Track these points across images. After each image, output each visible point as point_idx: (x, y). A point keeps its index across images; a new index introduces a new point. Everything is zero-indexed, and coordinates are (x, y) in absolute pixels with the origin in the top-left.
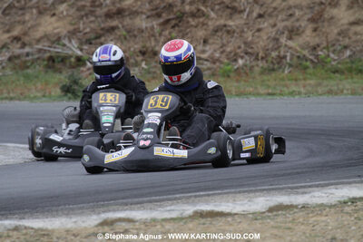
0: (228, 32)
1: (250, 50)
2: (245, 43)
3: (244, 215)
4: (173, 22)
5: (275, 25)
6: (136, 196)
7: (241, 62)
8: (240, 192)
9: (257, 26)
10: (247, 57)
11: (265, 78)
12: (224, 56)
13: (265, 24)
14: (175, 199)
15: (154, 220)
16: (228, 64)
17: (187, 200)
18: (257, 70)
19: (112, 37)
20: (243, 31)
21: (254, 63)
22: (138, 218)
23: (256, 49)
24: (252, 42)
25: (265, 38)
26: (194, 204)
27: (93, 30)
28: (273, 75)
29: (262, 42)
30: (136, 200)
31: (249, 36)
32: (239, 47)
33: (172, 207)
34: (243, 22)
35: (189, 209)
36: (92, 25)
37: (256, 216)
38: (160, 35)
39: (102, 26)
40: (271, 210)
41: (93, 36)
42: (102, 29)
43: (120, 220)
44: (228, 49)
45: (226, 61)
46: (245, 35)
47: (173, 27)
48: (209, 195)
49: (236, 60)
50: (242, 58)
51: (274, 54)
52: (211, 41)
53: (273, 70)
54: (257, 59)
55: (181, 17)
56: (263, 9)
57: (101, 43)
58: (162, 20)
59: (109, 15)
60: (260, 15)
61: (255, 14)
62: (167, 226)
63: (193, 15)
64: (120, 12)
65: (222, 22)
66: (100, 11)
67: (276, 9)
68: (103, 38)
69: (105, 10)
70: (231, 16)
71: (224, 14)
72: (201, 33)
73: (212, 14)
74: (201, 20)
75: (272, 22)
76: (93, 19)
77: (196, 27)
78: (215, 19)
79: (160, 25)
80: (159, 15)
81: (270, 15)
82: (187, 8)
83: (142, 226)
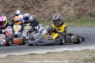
0: (39, 12)
1: (44, 16)
2: (43, 14)
3: (40, 54)
4: (26, 9)
5: (50, 10)
6: (16, 50)
7: (42, 19)
8: (40, 49)
9: (46, 11)
10: (43, 18)
11: (47, 22)
12: (38, 17)
13: (48, 10)
14: (25, 50)
15: (20, 55)
16: (39, 19)
17: (28, 51)
18: (46, 20)
19: (12, 12)
20: (42, 12)
21: (45, 19)
22: (16, 55)
23: (45, 16)
24: (44, 14)
25: (48, 13)
26: (29, 51)
27: (8, 11)
28: (49, 22)
29: (47, 14)
31: (44, 13)
32: (42, 15)
33: (24, 52)
34: (42, 9)
35: (28, 53)
36: (7, 10)
37: (43, 55)
38: (23, 12)
39: (10, 10)
41: (8, 12)
42: (10, 11)
43: (12, 55)
44: (39, 16)
45: (39, 18)
46: (43, 13)
47: (26, 10)
48: (33, 50)
49: (41, 18)
50: (42, 18)
51: (50, 17)
52: (35, 14)
53: (49, 21)
54: (46, 18)
55: (28, 8)
56: (47, 7)
57: (10, 14)
58: (24, 9)
59: (11, 7)
60: (47, 8)
61: (45, 8)
62: (23, 57)
63: (31, 8)
64: (14, 7)
65: (38, 9)
66: (9, 7)
67: (50, 6)
68: (10, 13)
69: (11, 6)
70: (40, 8)
71: (38, 8)
72: (33, 12)
73: (36, 8)
74: (33, 9)
75: (49, 9)
76: (8, 8)
77: (32, 10)
78: (36, 9)
79: (23, 10)
80: (23, 8)
81: (49, 8)
82: (30, 6)
83: (17, 57)
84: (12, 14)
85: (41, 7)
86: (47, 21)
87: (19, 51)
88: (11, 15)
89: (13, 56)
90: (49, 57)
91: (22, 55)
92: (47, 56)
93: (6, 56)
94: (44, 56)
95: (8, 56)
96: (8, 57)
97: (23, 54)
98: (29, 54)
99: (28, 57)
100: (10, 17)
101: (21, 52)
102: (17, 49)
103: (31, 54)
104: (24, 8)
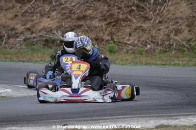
30: (85, 119)
40: (157, 127)
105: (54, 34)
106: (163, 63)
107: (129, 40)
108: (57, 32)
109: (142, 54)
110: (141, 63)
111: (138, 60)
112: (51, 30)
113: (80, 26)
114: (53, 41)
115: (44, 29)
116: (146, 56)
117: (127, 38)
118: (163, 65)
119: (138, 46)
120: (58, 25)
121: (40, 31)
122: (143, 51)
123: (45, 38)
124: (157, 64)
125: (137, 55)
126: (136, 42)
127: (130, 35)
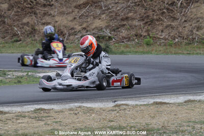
0: (172, 27)
1: (181, 35)
2: (179, 32)
3: (174, 104)
4: (149, 23)
5: (191, 25)
6: (130, 95)
7: (177, 40)
8: (173, 94)
9: (184, 25)
10: (179, 38)
11: (187, 47)
12: (169, 37)
13: (187, 25)
14: (146, 96)
15: (137, 105)
16: (171, 41)
17: (151, 97)
18: (184, 43)
19: (124, 29)
20: (178, 27)
21: (182, 41)
22: (130, 104)
23: (183, 35)
24: (181, 32)
25: (187, 30)
26: (154, 98)
27: (116, 25)
28: (190, 46)
29: (186, 32)
30: (130, 96)
31: (180, 29)
32: (176, 34)
33: (145, 100)
34: (178, 23)
35: (151, 101)
36: (115, 24)
37: (179, 104)
38: (144, 28)
39: (120, 24)
40: (185, 102)
41: (116, 28)
42: (120, 25)
43: (123, 104)
44: (172, 35)
45: (171, 39)
46: (179, 29)
47: (149, 25)
48: (160, 95)
49: (175, 39)
50: (177, 38)
51: (191, 37)
52: (165, 31)
53: (190, 44)
54: (183, 39)
55: (152, 21)
56: (187, 18)
57: (119, 31)
58: (144, 22)
59: (122, 20)
60: (185, 21)
61: (183, 20)
62: (142, 108)
63: (157, 20)
64: (127, 19)
65: (169, 23)
66: (119, 18)
67: (192, 18)
68: (120, 29)
69: (121, 17)
70: (173, 21)
71: (170, 20)
72: (160, 28)
73: (165, 20)
74: (161, 22)
75: (190, 23)
76: (116, 21)
77: (159, 25)
78: (167, 22)
79: (144, 24)
80: (143, 20)
81: (189, 21)
82: (155, 17)
83: (132, 108)
84: (124, 31)
85: (175, 19)
86: (186, 45)
87: (136, 97)
88: (122, 32)
89: (125, 107)
90: (189, 109)
91: (140, 105)
92: (186, 107)
93: (113, 105)
94: (180, 108)
95: (116, 106)
96: (117, 108)
97: (142, 103)
98: (154, 102)
99: (152, 108)
100: (120, 37)
101: (140, 99)
102: (132, 95)
103: (157, 103)
104: (146, 20)
105: (104, 31)
106: (188, 52)
107: (161, 35)
108: (106, 30)
109: (171, 46)
110: (171, 53)
111: (168, 50)
112: (102, 29)
113: (124, 25)
114: (103, 38)
115: (96, 28)
116: (175, 48)
117: (160, 34)
118: (188, 54)
119: (168, 40)
120: (107, 24)
121: (93, 30)
122: (172, 44)
123: (97, 35)
124: (183, 54)
125: (168, 47)
126: (167, 37)
127: (162, 31)
